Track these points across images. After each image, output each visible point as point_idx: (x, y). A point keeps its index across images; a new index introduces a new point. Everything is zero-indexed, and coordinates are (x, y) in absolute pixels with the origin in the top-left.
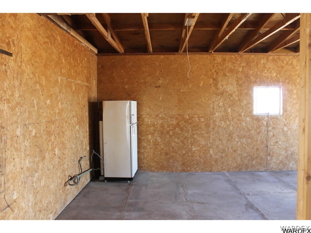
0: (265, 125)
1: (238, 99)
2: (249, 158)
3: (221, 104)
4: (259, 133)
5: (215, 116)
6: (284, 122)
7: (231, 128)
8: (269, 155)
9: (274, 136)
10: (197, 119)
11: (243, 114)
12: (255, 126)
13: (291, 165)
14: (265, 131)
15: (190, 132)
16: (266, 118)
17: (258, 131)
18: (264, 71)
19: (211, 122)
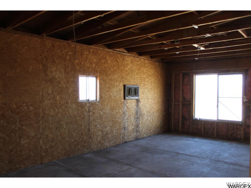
0: (87, 111)
1: (66, 86)
2: (76, 143)
3: (50, 91)
4: (83, 118)
5: (44, 104)
6: (100, 107)
7: (60, 116)
8: (91, 137)
9: (94, 120)
10: (25, 107)
11: (70, 101)
12: (80, 112)
13: (106, 144)
14: (87, 116)
15: (18, 124)
16: (88, 105)
17: (82, 116)
18: (87, 61)
19: (41, 110)
